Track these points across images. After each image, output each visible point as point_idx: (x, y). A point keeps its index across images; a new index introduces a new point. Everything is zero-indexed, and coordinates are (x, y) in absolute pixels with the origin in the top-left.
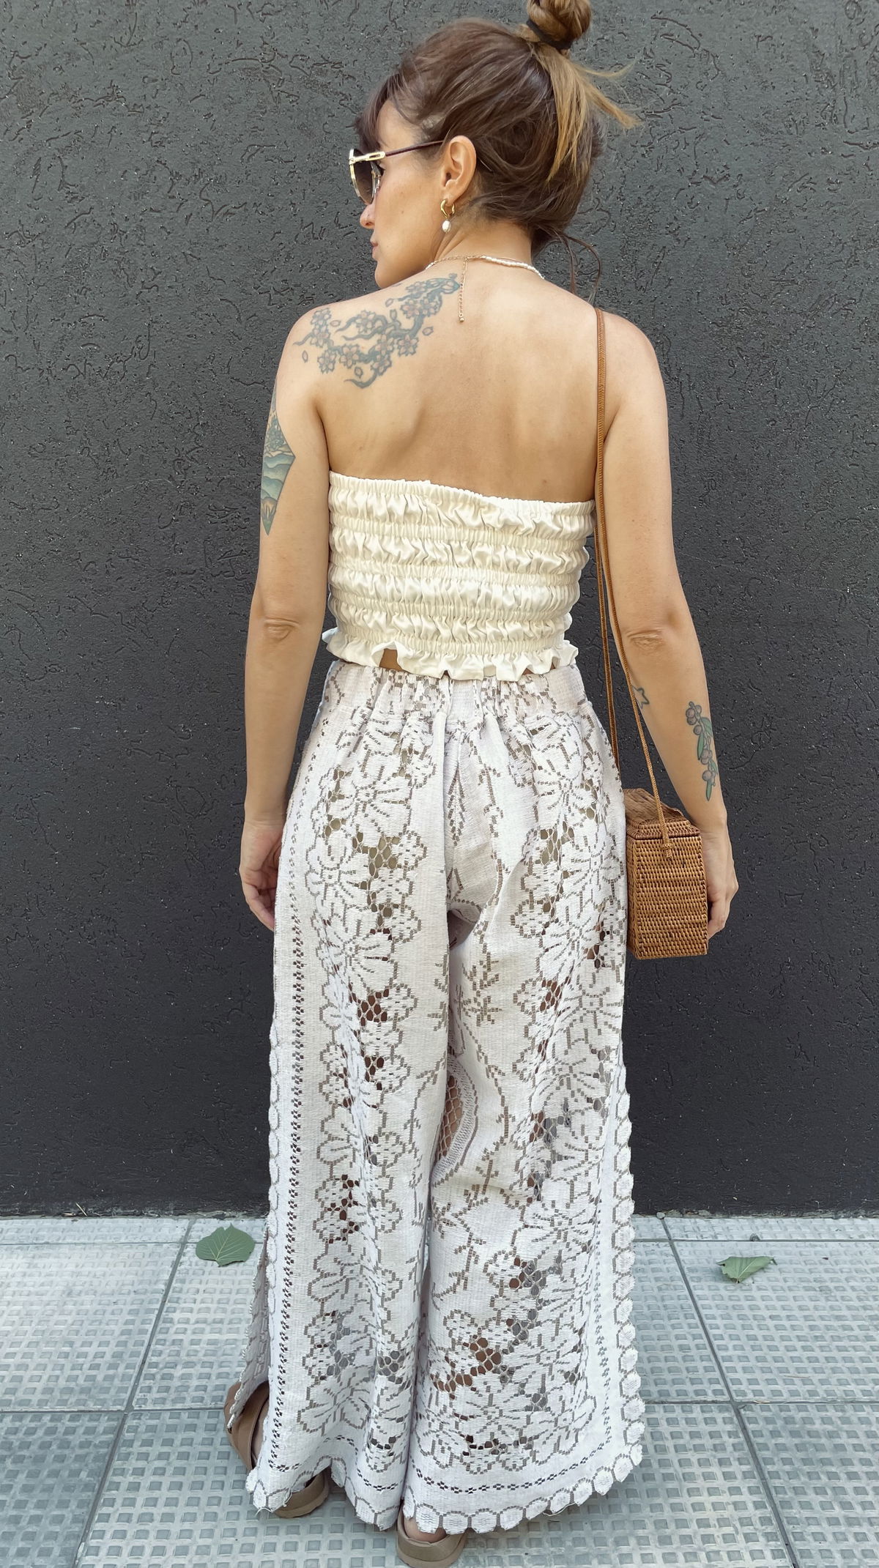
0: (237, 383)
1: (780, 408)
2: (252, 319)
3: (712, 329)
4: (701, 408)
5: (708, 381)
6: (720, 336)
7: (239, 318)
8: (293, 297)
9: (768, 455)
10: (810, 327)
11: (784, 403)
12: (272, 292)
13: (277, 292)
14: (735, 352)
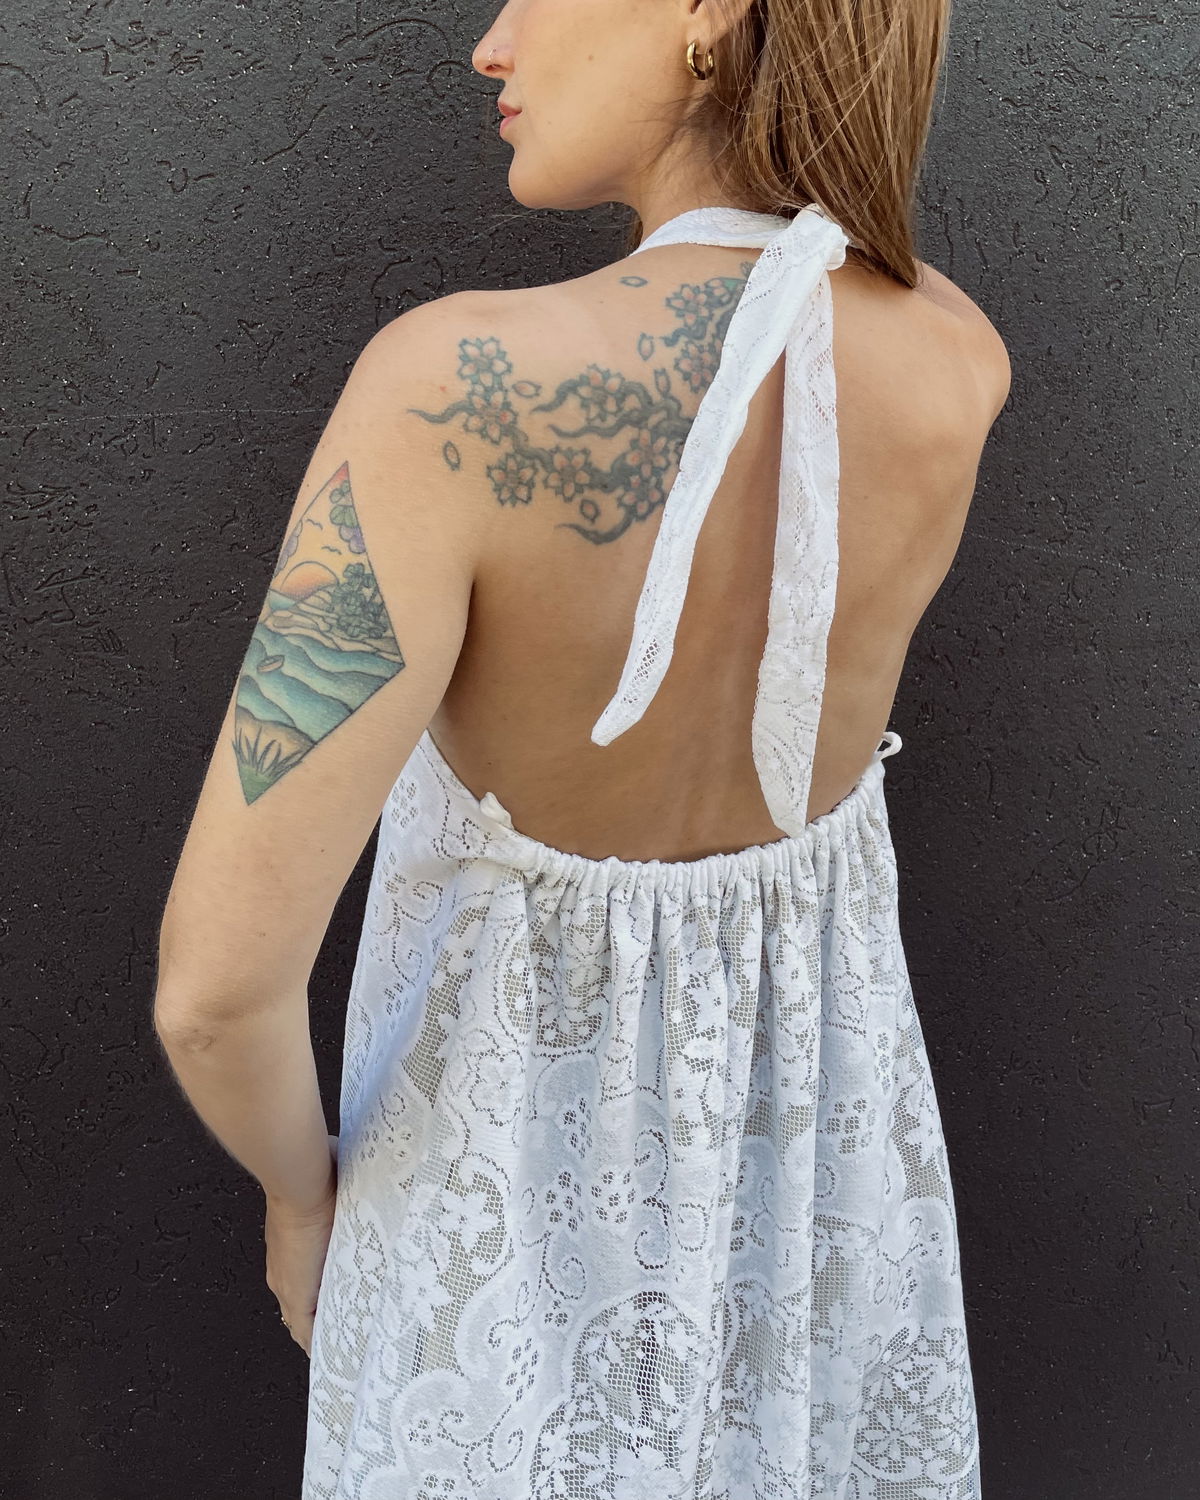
0: (48, 237)
1: (1129, 257)
2: (72, 103)
3: (1004, 112)
4: (986, 262)
5: (999, 211)
6: (1018, 125)
7: (42, 101)
8: (155, 58)
9: (1109, 345)
10: (1183, 106)
11: (1137, 248)
12: (110, 47)
13: (120, 48)
14: (1047, 154)
